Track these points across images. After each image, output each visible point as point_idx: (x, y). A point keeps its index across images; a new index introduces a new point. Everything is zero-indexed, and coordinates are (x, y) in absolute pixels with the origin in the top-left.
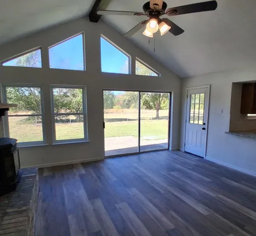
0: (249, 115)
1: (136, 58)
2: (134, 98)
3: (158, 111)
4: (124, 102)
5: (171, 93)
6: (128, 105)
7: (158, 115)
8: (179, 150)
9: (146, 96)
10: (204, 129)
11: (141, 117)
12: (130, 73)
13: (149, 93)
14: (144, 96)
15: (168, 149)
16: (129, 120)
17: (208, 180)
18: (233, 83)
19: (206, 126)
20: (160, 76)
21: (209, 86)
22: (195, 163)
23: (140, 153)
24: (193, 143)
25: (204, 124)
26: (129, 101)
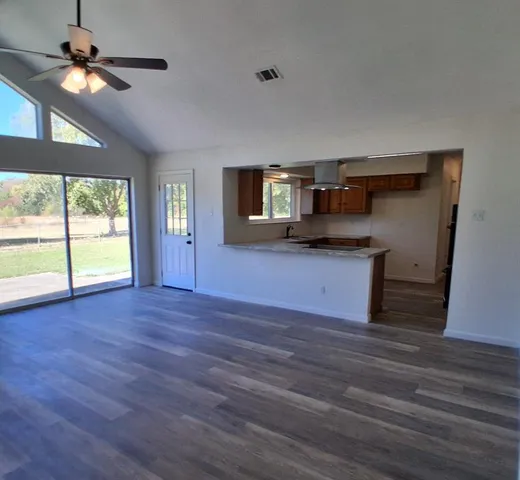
0: (251, 218)
1: (52, 107)
2: (51, 189)
3: (112, 218)
4: (27, 197)
5: (129, 180)
6: (36, 206)
7: (113, 227)
8: (152, 285)
9: (83, 186)
10: (189, 243)
11: (71, 232)
12: (41, 137)
13: (89, 179)
14: (77, 185)
15: (133, 285)
16: (43, 241)
17: (192, 317)
18: (224, 169)
19: (191, 238)
20: (105, 146)
21: (191, 172)
22: (178, 300)
23: (73, 298)
24: (175, 269)
25: (189, 234)
26: (40, 196)
